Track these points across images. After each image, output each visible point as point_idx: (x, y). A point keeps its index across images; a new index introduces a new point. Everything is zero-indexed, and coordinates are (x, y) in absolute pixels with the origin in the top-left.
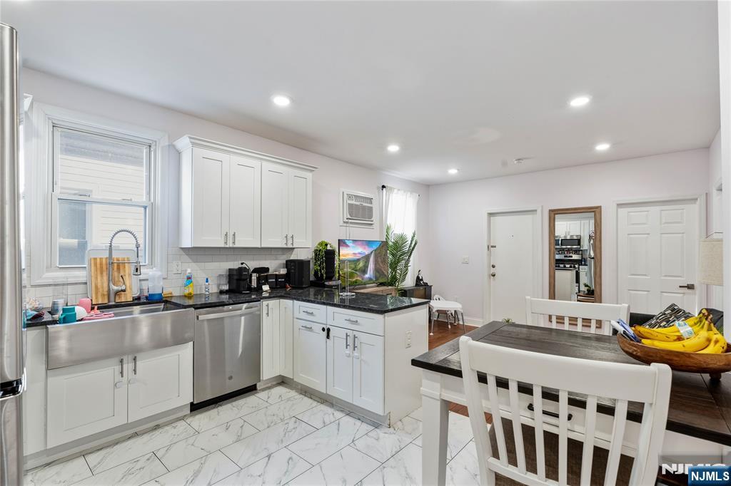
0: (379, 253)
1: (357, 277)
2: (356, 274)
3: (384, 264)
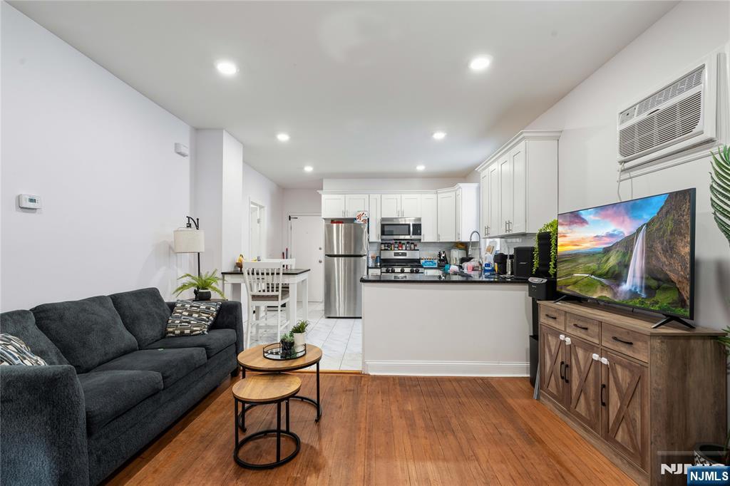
0: (659, 230)
1: (602, 290)
2: (601, 282)
3: (671, 257)
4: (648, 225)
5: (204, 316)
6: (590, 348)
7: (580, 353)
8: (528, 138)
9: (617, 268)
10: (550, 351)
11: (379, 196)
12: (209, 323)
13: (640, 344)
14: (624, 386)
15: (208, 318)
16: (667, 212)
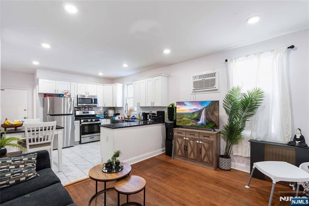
0: (209, 109)
1: (192, 123)
2: (192, 121)
3: (213, 116)
4: (206, 107)
5: (30, 165)
6: (195, 140)
7: (191, 142)
8: (163, 75)
9: (197, 117)
10: (179, 143)
11: (76, 83)
12: (35, 169)
13: (212, 136)
14: (207, 148)
15: (33, 165)
16: (212, 105)
